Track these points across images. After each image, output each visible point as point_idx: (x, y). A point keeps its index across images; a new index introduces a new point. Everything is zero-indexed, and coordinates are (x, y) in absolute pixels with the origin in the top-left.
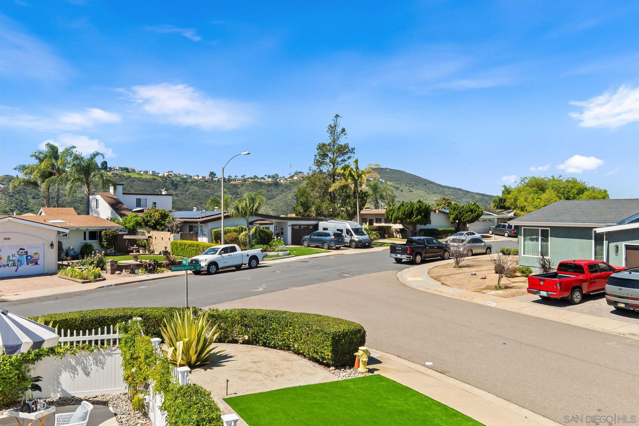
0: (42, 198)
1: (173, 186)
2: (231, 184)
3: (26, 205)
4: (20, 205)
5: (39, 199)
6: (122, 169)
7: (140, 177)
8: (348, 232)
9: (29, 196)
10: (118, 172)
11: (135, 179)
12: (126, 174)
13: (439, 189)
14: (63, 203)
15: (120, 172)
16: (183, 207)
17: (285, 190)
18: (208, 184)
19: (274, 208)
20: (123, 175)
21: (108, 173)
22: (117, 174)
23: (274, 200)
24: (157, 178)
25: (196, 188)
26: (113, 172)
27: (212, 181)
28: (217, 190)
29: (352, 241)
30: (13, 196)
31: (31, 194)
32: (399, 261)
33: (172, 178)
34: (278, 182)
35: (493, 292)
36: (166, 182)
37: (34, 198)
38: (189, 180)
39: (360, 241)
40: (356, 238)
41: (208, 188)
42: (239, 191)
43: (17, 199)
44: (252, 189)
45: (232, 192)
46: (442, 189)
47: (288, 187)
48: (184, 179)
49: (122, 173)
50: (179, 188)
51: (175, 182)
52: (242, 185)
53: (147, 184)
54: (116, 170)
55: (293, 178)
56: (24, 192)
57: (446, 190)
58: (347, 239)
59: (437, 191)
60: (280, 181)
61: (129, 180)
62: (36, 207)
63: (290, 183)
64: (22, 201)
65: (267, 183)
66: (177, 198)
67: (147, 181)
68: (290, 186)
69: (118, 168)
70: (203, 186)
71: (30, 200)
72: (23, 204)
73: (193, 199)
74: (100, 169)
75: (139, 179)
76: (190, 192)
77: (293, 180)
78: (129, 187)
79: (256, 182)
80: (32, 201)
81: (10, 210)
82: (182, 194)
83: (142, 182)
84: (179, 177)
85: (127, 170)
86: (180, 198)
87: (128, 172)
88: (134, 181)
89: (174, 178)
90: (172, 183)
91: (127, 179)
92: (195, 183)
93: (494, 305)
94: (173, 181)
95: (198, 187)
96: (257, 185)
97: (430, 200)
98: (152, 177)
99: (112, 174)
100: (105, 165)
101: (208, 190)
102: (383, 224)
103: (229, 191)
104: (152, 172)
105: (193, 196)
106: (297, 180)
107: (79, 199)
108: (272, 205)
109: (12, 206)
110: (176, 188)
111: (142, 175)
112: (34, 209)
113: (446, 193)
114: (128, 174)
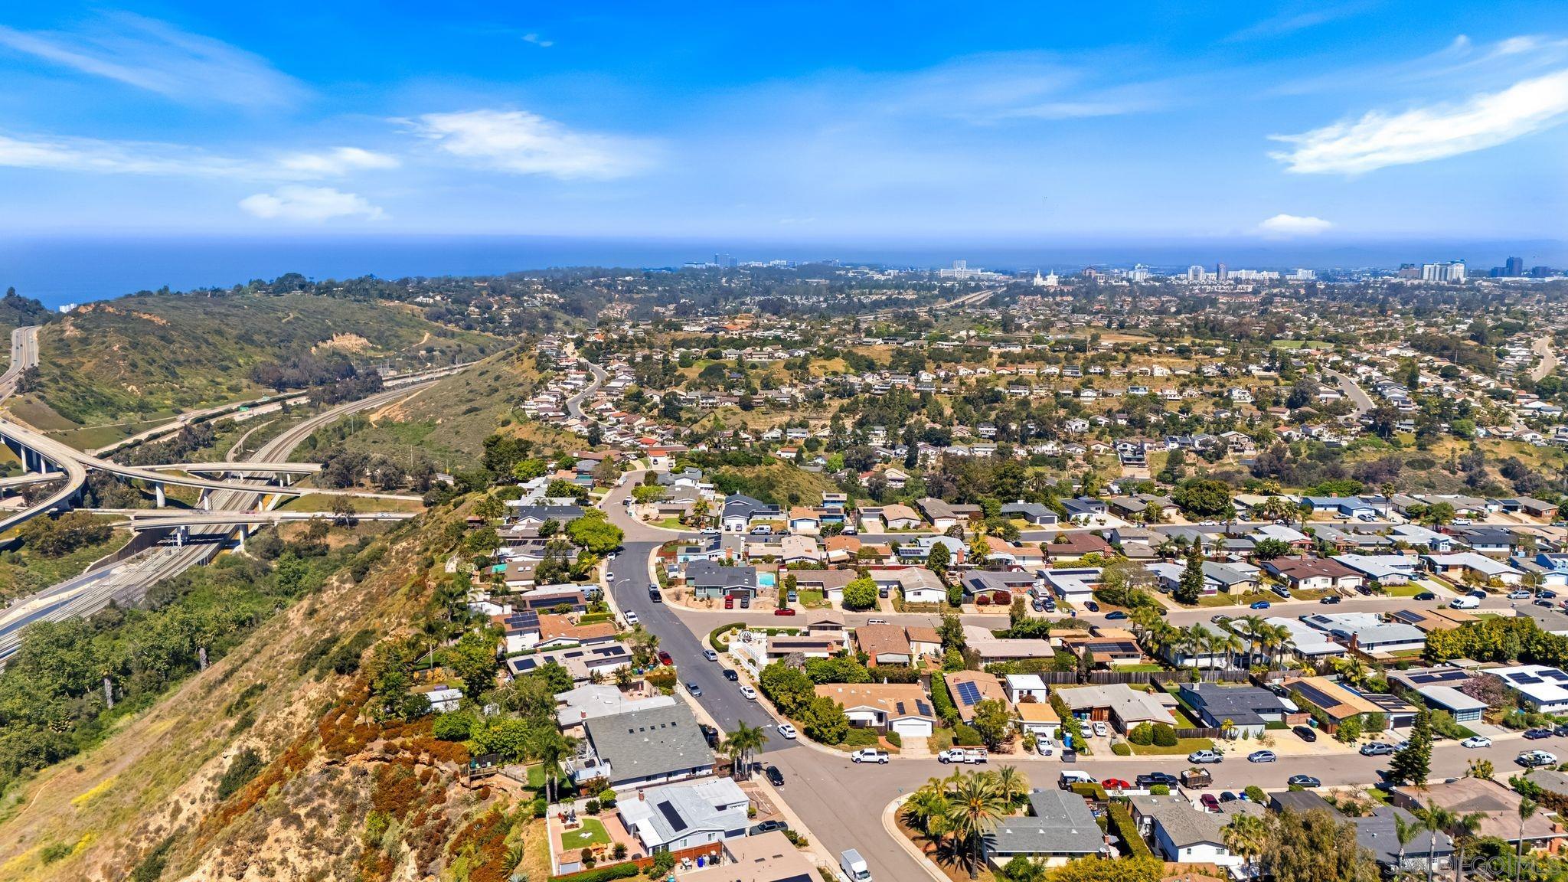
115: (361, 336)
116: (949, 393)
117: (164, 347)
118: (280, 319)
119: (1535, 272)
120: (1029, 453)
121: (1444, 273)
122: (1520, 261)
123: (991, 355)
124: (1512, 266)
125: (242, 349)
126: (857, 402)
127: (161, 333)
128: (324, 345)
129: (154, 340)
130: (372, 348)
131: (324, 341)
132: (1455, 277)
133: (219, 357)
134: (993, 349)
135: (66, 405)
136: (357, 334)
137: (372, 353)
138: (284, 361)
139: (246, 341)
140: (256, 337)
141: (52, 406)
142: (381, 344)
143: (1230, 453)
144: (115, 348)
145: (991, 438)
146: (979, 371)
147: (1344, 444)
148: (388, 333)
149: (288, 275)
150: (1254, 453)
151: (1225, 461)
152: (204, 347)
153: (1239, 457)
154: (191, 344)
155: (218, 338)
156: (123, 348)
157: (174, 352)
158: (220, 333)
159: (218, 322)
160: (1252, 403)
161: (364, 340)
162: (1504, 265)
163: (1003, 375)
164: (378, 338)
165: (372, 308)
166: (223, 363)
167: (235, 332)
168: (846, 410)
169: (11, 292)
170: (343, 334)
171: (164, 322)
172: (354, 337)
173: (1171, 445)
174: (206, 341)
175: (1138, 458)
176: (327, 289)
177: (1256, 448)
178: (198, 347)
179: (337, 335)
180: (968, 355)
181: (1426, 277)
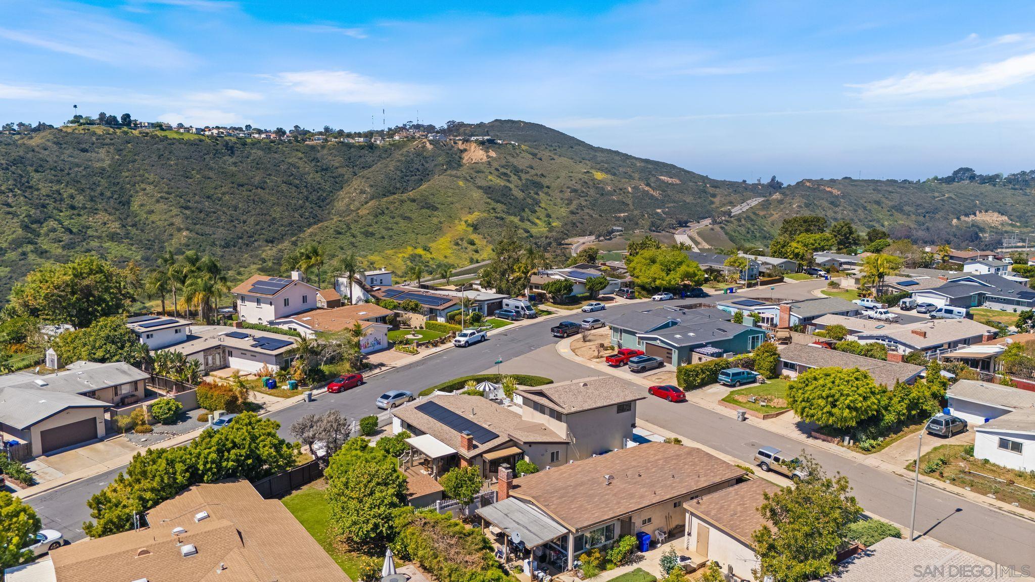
0: (49, 171)
1: (228, 150)
2: (307, 145)
3: (28, 182)
4: (20, 182)
5: (44, 172)
6: (153, 125)
7: (181, 137)
8: (522, 308)
9: (30, 169)
10: (147, 130)
11: (174, 141)
12: (159, 133)
13: (589, 154)
14: (76, 176)
15: (151, 130)
16: (246, 181)
17: (383, 156)
18: (276, 146)
19: (372, 183)
20: (156, 135)
21: (134, 131)
22: (147, 133)
23: (369, 170)
24: (203, 138)
25: (260, 153)
26: (140, 129)
27: (281, 142)
28: (288, 156)
29: (525, 314)
30: (7, 169)
31: (32, 166)
32: (555, 336)
33: (225, 138)
34: (373, 144)
35: (595, 360)
36: (217, 144)
37: (37, 171)
38: (249, 141)
39: (530, 315)
40: (527, 312)
41: (276, 153)
42: (319, 155)
43: (14, 173)
44: (336, 153)
45: (310, 159)
46: (593, 153)
47: (388, 151)
48: (241, 139)
49: (153, 131)
50: (237, 153)
51: (230, 144)
52: (323, 147)
53: (193, 148)
54: (145, 126)
55: (392, 137)
56: (21, 163)
57: (598, 154)
58: (522, 313)
59: (587, 157)
60: (375, 141)
61: (165, 143)
62: (43, 184)
63: (390, 144)
64: (21, 176)
65: (357, 144)
66: (236, 169)
67: (190, 143)
68: (390, 149)
69: (146, 125)
70: (269, 149)
71: (32, 174)
72: (24, 180)
73: (258, 169)
74: (121, 124)
75: (180, 141)
76: (252, 158)
77: (394, 141)
78: (167, 153)
79: (342, 142)
80: (36, 176)
81: (8, 189)
82: (241, 162)
83: (185, 145)
84: (233, 136)
85: (160, 126)
86: (241, 168)
87: (162, 129)
88: (173, 144)
89: (227, 138)
90: (226, 145)
91: (162, 141)
92: (258, 145)
93: (593, 367)
94: (227, 143)
95: (262, 150)
96: (344, 148)
97: (576, 173)
98: (196, 137)
99: (140, 133)
100: (128, 120)
101: (276, 156)
102: (540, 291)
103: (306, 156)
104: (196, 129)
105: (258, 164)
106: (399, 142)
107: (98, 171)
108: (368, 178)
109: (9, 183)
110: (233, 153)
111: (182, 134)
112: (40, 186)
113: (599, 159)
114: (164, 133)
115: (1002, 214)
117: (830, 208)
118: (935, 197)
125: (891, 215)
127: (833, 199)
128: (966, 219)
129: (825, 204)
130: (1012, 225)
131: (967, 215)
133: (870, 218)
135: (737, 234)
136: (999, 212)
137: (1009, 228)
138: (920, 225)
139: (897, 210)
140: (907, 208)
141: (727, 234)
142: (1020, 222)
144: (794, 206)
148: (1030, 214)
149: (961, 169)
152: (860, 211)
154: (851, 208)
155: (876, 206)
156: (799, 206)
157: (835, 213)
158: (878, 203)
159: (880, 196)
161: (1005, 218)
164: (1019, 217)
165: (1025, 194)
166: (871, 223)
167: (890, 204)
169: (773, 178)
170: (986, 211)
171: (839, 193)
172: (996, 214)
174: (865, 208)
176: (991, 180)
178: (856, 211)
179: (980, 212)
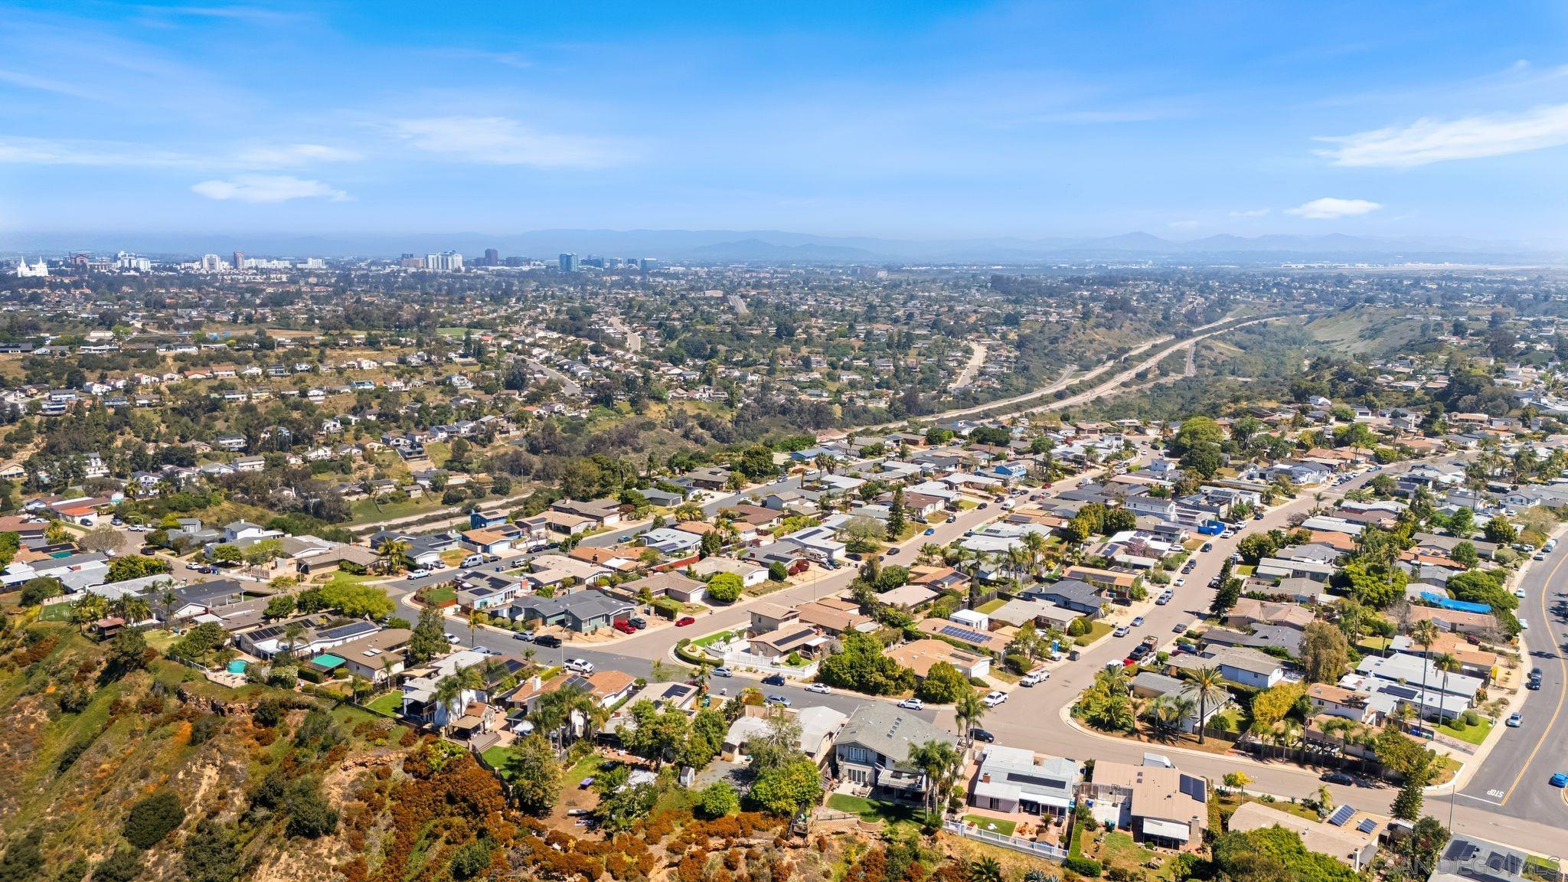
116: (149, 405)
119: (509, 262)
120: (305, 460)
121: (445, 263)
122: (496, 252)
123: (164, 358)
124: (490, 257)
126: (27, 427)
132: (456, 266)
134: (161, 351)
143: (497, 436)
145: (241, 450)
146: (165, 377)
147: (584, 416)
150: (518, 433)
151: (496, 444)
153: (507, 438)
160: (474, 388)
162: (483, 255)
163: (199, 380)
168: (16, 440)
173: (440, 434)
175: (416, 451)
177: (518, 429)
180: (135, 360)
181: (431, 266)
